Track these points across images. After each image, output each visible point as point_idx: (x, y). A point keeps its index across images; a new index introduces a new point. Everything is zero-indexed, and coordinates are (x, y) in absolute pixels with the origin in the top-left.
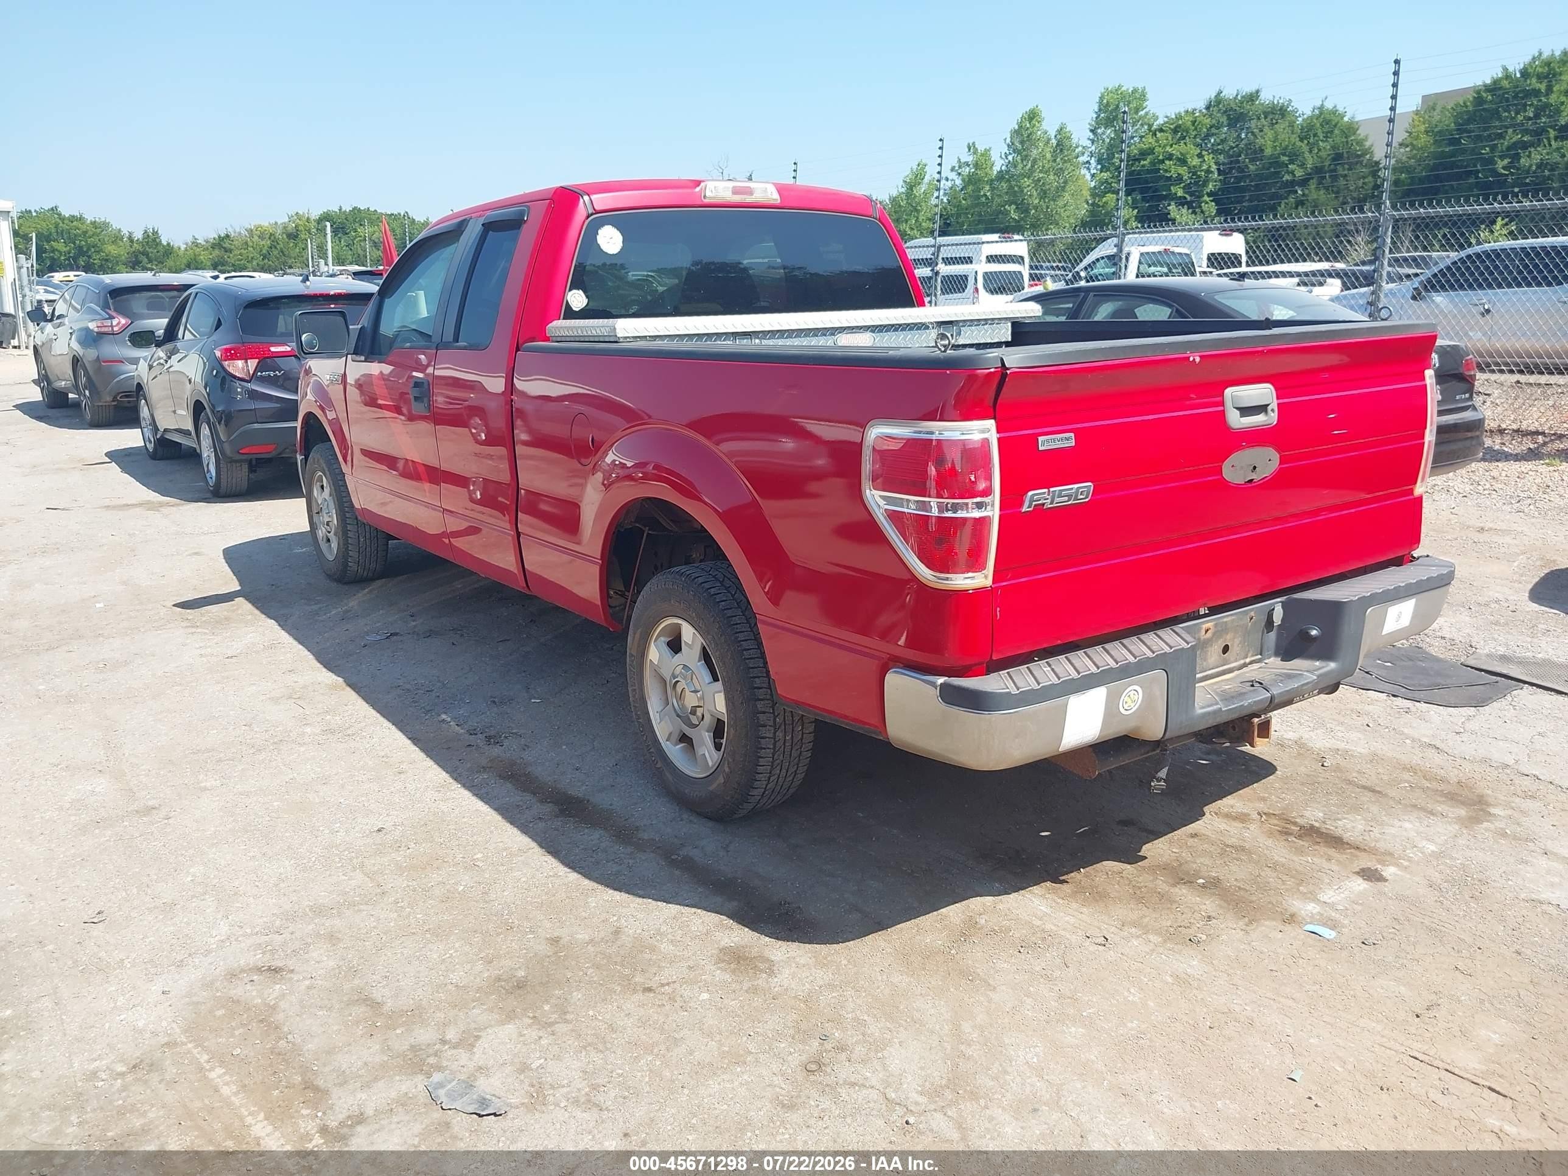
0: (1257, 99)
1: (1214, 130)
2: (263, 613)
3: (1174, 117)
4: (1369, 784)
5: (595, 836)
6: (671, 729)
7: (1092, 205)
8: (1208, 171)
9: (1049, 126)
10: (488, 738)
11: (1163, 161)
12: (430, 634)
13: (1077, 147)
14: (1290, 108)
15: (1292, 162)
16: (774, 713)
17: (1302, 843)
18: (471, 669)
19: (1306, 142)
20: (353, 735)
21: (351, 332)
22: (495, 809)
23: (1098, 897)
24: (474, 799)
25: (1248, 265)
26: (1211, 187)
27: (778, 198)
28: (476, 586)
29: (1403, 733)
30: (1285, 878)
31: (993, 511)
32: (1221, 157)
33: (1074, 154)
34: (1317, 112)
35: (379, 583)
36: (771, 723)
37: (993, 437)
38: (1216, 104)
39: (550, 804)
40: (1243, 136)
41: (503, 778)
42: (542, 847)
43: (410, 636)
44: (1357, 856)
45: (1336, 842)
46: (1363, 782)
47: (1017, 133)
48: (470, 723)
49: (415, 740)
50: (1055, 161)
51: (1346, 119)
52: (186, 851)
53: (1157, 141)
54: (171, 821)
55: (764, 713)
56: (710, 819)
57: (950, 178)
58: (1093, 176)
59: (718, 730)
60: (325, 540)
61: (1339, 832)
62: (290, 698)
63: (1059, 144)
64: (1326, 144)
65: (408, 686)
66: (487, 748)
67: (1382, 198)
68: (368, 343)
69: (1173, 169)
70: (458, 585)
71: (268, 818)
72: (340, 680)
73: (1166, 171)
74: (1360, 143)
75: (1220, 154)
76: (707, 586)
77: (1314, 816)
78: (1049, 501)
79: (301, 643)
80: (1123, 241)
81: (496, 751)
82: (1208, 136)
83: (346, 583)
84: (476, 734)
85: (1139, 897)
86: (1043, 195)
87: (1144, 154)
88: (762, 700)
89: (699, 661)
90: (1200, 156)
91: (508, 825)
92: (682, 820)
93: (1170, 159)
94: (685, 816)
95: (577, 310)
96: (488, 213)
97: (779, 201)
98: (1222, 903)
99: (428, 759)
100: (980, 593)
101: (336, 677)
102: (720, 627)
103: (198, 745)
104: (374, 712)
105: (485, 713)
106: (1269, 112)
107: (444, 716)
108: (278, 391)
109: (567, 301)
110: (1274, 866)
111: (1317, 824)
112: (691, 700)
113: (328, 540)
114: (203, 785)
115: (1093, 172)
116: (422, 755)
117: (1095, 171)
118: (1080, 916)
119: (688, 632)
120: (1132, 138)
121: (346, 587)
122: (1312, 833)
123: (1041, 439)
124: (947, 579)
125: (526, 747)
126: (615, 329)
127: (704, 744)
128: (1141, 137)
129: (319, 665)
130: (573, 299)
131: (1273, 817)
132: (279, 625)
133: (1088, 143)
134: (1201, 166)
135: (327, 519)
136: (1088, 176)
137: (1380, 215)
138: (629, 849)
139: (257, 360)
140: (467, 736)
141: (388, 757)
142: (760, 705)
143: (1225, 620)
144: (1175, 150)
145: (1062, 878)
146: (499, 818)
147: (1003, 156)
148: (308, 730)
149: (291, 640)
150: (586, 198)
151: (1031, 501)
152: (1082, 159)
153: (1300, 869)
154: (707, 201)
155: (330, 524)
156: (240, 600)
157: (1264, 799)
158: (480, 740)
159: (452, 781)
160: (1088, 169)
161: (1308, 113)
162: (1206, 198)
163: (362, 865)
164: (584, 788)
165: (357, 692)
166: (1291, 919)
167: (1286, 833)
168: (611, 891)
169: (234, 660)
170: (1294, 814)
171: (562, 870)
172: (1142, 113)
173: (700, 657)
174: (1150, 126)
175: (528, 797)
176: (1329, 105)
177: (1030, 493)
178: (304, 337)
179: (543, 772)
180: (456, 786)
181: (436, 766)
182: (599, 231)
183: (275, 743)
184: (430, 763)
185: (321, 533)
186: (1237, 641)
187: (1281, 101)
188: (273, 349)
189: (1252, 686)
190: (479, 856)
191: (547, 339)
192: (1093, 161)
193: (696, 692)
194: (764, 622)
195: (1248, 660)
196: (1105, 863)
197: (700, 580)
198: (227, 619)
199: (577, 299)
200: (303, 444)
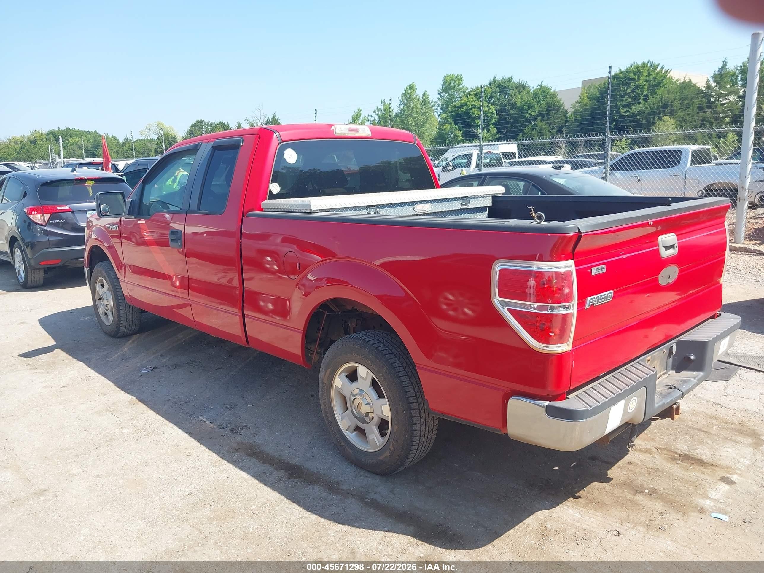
0: (512, 80)
1: (493, 94)
2: (74, 358)
3: (475, 88)
4: (699, 427)
5: (316, 490)
6: (350, 424)
7: (439, 129)
8: (492, 113)
9: (419, 92)
10: (232, 430)
11: (471, 109)
12: (176, 366)
13: (432, 102)
14: (527, 85)
15: (529, 109)
16: (420, 416)
17: (685, 464)
18: (206, 388)
19: (535, 100)
20: (153, 432)
21: (126, 203)
22: (253, 476)
23: (600, 505)
24: (237, 469)
25: (519, 158)
26: (493, 121)
27: (371, 134)
28: (191, 336)
29: (700, 398)
30: (687, 486)
31: (573, 310)
32: (498, 107)
33: (431, 106)
34: (539, 87)
35: (135, 337)
36: (419, 422)
37: (573, 269)
38: (493, 83)
39: (283, 471)
40: (506, 97)
41: (249, 455)
42: (289, 499)
43: (165, 368)
44: (715, 470)
45: (700, 462)
46: (696, 426)
47: (404, 95)
48: (218, 421)
49: (190, 434)
50: (422, 109)
51: (552, 91)
52: (74, 518)
53: (468, 99)
54: (59, 498)
55: (415, 416)
56: (377, 474)
57: (373, 116)
58: (439, 115)
59: (383, 425)
60: (104, 314)
61: (700, 457)
62: (108, 411)
63: (424, 100)
64: (544, 102)
65: (175, 400)
66: (232, 436)
67: (606, 130)
68: (136, 210)
69: (476, 113)
70: (180, 335)
71: (119, 492)
72: (134, 398)
73: (473, 113)
74: (558, 101)
75: (497, 105)
76: (376, 346)
77: (683, 448)
78: (596, 302)
79: (103, 376)
80: (482, 149)
81: (238, 438)
82: (491, 97)
83: (118, 338)
84: (223, 428)
85: (621, 504)
86: (417, 124)
87: (462, 106)
88: (414, 409)
89: (370, 387)
90: (488, 106)
91: (263, 485)
92: (361, 476)
93: (475, 108)
94: (362, 473)
95: (275, 193)
96: (215, 140)
97: (371, 135)
98: (664, 503)
99: (202, 445)
100: (566, 353)
101: (130, 396)
102: (387, 369)
103: (60, 446)
104: (160, 417)
105: (224, 414)
106: (517, 87)
107: (201, 418)
108: (62, 231)
109: (270, 189)
110: (679, 480)
111: (687, 453)
112: (365, 409)
113: (106, 314)
114: (71, 472)
115: (439, 113)
116: (197, 444)
117: (440, 113)
118: (597, 518)
119: (362, 371)
120: (457, 97)
121: (118, 340)
122: (685, 458)
123: (593, 269)
124: (548, 347)
125: (255, 435)
126: (311, 206)
127: (373, 432)
128: (461, 98)
129: (118, 389)
130: (273, 187)
131: (663, 449)
132: (87, 365)
133: (437, 100)
134: (488, 111)
135: (106, 303)
136: (436, 116)
137: (606, 137)
138: (339, 497)
139: (50, 214)
140: (218, 429)
141: (178, 446)
142: (413, 413)
143: (655, 354)
144: (477, 104)
145: (577, 495)
146: (256, 481)
147: (398, 105)
148: (125, 431)
149: (96, 374)
150: (277, 133)
151: (590, 302)
152: (434, 108)
153: (692, 480)
154: (337, 135)
155: (108, 305)
156: (57, 351)
157: (653, 440)
158: (227, 432)
159: (220, 459)
160: (437, 112)
161: (535, 88)
162: (491, 126)
163: (187, 520)
164: (298, 459)
165: (146, 405)
166: (702, 511)
167: (674, 459)
168: (339, 525)
169: (66, 389)
170: (673, 448)
171: (306, 513)
172: (461, 86)
173: (370, 384)
174: (464, 92)
175: (268, 467)
176: (544, 84)
177: (589, 299)
178: (102, 206)
179: (270, 449)
180: (223, 462)
181: (207, 450)
182: (285, 152)
183: (107, 441)
184: (203, 448)
185: (101, 310)
186: (658, 364)
187: (523, 82)
188: (59, 208)
189: (671, 388)
190: (254, 507)
191: (261, 210)
192: (439, 109)
193: (368, 404)
194: (420, 368)
195: (661, 373)
196: (594, 483)
197: (371, 342)
198: (54, 363)
199: (275, 188)
200: (89, 262)
